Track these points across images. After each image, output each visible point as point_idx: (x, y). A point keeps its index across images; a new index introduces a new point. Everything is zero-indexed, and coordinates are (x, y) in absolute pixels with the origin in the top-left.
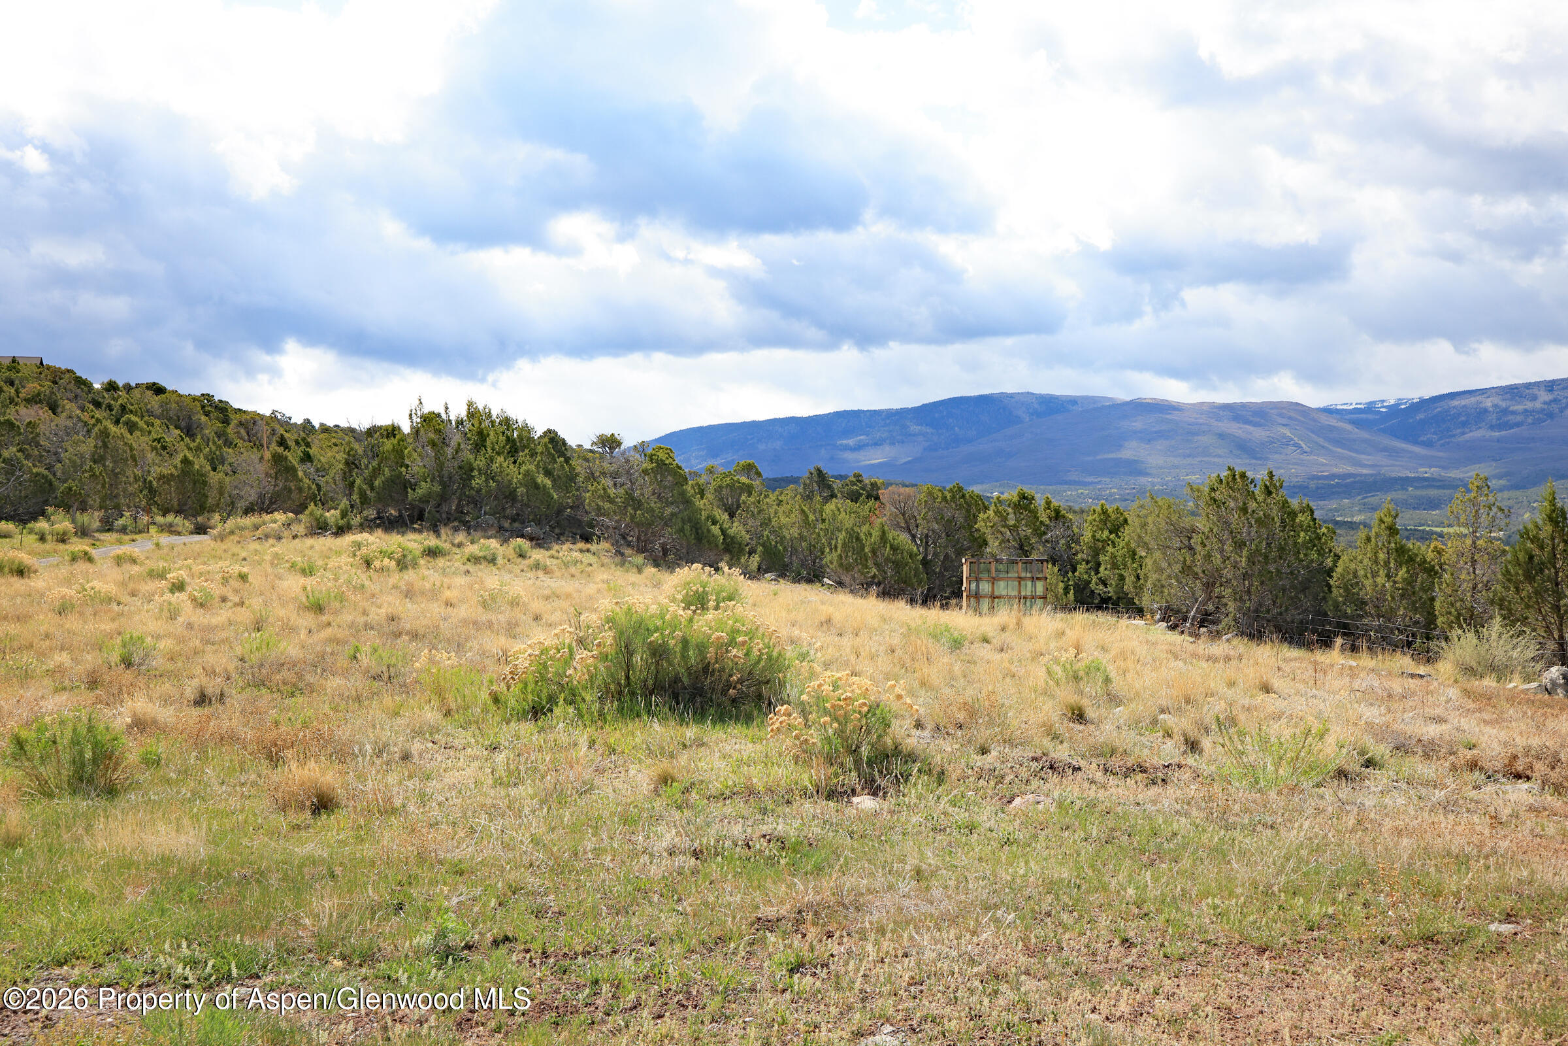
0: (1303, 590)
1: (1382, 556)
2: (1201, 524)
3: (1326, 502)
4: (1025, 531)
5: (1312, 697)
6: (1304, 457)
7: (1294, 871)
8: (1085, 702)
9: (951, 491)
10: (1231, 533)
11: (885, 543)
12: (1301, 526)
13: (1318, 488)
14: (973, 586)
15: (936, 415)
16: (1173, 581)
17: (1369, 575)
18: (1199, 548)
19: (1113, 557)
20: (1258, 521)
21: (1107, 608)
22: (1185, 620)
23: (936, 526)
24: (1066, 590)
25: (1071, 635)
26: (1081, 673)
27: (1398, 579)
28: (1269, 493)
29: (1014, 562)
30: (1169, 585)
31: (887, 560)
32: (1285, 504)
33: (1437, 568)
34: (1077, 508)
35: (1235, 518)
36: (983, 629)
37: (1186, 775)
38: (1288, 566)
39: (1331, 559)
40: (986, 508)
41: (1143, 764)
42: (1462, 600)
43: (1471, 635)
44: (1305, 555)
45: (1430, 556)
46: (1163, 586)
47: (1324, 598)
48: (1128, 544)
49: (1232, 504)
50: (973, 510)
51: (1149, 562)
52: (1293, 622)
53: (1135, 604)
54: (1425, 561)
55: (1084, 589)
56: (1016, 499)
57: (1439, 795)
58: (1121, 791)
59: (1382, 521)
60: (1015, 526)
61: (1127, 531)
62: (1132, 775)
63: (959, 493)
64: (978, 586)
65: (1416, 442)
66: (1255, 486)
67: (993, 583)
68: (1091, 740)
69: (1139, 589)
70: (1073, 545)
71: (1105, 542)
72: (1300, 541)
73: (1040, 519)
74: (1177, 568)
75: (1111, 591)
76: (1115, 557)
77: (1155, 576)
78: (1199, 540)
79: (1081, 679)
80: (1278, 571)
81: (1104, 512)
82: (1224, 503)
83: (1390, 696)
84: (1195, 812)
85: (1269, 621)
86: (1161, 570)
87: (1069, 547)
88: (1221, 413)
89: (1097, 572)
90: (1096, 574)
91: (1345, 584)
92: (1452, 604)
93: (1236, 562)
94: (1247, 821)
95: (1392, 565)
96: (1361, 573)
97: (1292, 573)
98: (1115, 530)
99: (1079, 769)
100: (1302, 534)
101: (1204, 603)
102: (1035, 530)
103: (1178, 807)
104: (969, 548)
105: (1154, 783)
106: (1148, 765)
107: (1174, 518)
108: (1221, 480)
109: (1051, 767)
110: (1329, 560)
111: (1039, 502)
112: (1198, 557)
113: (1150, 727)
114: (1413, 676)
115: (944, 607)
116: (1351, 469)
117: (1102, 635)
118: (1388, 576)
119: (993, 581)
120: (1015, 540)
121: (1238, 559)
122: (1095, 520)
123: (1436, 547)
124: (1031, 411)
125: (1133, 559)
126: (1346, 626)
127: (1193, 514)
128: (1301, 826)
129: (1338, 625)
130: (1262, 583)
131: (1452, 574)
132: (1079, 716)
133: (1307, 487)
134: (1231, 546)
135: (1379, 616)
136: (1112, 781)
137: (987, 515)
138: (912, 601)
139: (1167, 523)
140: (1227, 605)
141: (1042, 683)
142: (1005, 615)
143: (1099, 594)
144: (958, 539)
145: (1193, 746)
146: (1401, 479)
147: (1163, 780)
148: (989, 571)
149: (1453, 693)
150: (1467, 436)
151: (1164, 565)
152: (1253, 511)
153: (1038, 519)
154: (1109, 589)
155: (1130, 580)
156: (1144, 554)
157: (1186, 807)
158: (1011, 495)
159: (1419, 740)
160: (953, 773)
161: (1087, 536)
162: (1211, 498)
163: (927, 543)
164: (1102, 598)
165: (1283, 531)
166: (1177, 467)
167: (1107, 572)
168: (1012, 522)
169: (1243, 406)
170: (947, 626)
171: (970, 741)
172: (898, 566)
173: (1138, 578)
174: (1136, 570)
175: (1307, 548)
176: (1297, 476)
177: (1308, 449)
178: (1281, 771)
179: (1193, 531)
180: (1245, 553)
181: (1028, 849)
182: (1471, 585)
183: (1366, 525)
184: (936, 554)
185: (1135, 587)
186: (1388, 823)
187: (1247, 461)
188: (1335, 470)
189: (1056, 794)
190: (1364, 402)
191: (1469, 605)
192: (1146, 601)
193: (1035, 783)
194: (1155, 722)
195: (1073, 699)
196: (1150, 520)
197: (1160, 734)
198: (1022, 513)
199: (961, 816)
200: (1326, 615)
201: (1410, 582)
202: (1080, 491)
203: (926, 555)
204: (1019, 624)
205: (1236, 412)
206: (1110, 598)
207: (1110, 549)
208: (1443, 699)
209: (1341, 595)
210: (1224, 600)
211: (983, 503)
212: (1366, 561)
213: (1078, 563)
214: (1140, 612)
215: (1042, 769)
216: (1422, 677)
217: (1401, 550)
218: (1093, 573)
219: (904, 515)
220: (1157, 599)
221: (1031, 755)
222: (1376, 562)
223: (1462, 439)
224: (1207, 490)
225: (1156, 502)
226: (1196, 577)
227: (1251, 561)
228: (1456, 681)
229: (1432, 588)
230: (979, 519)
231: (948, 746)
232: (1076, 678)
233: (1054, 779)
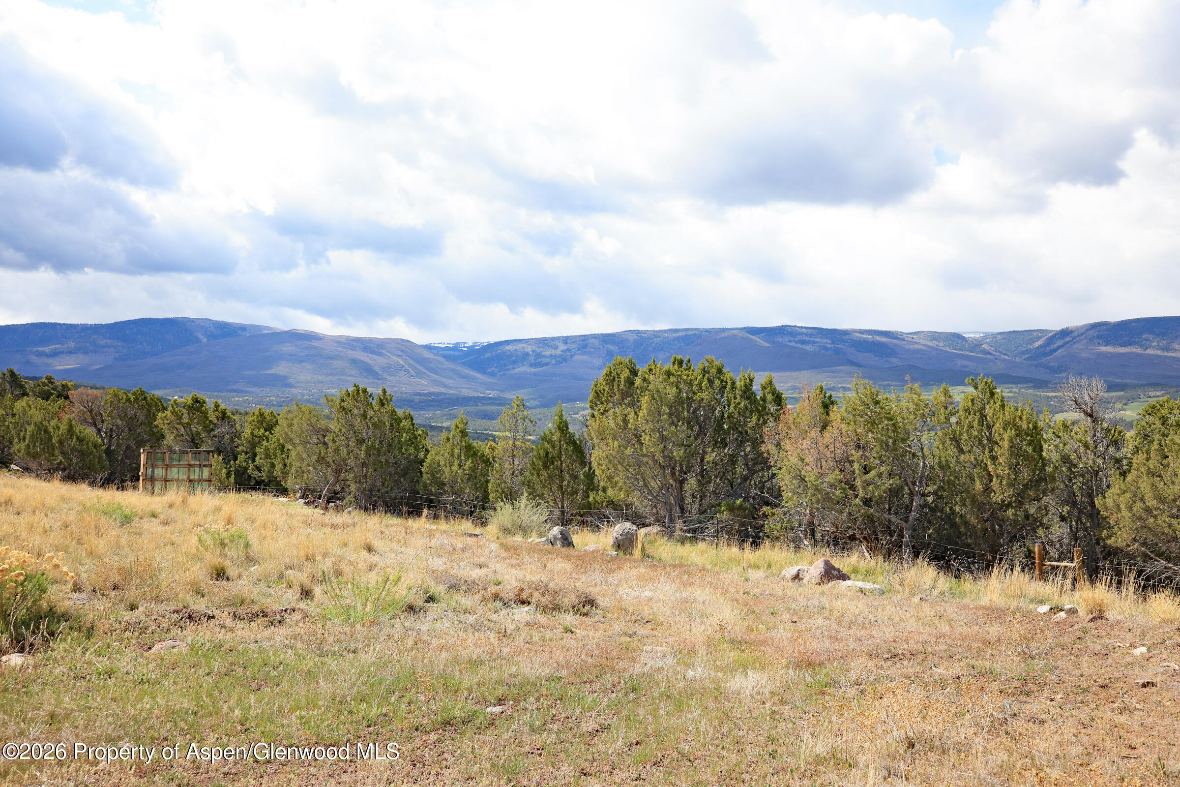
0: (404, 476)
1: (456, 451)
2: (333, 426)
3: (425, 412)
4: (197, 428)
5: (401, 553)
6: (411, 379)
7: (364, 684)
8: (227, 563)
9: (134, 394)
10: (355, 433)
11: (72, 435)
12: (404, 429)
13: (420, 402)
14: (150, 471)
15: (127, 332)
16: (311, 468)
17: (448, 465)
18: (330, 444)
19: (267, 449)
20: (374, 424)
21: (259, 489)
22: (320, 497)
23: (119, 422)
24: (228, 475)
25: (227, 509)
26: (226, 541)
27: (466, 467)
28: (383, 405)
29: (186, 453)
30: (308, 471)
31: (73, 449)
32: (393, 413)
33: (491, 460)
34: (242, 411)
35: (357, 422)
36: (153, 507)
37: (297, 616)
38: (394, 458)
39: (423, 453)
40: (165, 409)
41: (265, 610)
42: (505, 482)
43: (509, 507)
44: (406, 450)
45: (487, 451)
46: (303, 472)
47: (418, 481)
48: (278, 440)
49: (356, 412)
50: (153, 409)
51: (293, 454)
52: (396, 498)
53: (282, 485)
54: (484, 455)
55: (243, 473)
56: (190, 402)
57: (471, 619)
58: (245, 632)
59: (457, 427)
60: (188, 423)
61: (277, 429)
62: (255, 619)
63: (141, 396)
64: (153, 472)
65: (484, 373)
66: (373, 399)
67: (166, 469)
68: (226, 594)
69: (285, 474)
70: (236, 440)
71: (261, 438)
72: (402, 440)
73: (210, 419)
74: (314, 458)
75: (264, 475)
76: (268, 449)
77: (298, 464)
78: (331, 437)
79: (227, 545)
80: (387, 461)
81: (261, 414)
82: (350, 411)
83: (454, 550)
84: (299, 645)
85: (379, 497)
86: (302, 460)
87: (232, 441)
88: (355, 344)
89: (254, 461)
90: (253, 462)
91: (432, 471)
92: (499, 485)
93: (358, 454)
94: (337, 649)
95: (463, 458)
96: (442, 463)
97: (396, 463)
98: (270, 428)
99: (213, 617)
100: (404, 435)
101: (334, 485)
102: (205, 427)
103: (287, 642)
104: (148, 441)
105: (272, 623)
106: (269, 610)
107: (313, 421)
108: (349, 394)
109: (190, 617)
110: (422, 454)
111: (210, 404)
112: (330, 450)
113: (277, 580)
114: (470, 535)
115: (121, 487)
116: (443, 390)
117: (251, 510)
118: (460, 466)
119: (167, 467)
120: (188, 435)
121: (359, 453)
122: (253, 421)
123: (491, 446)
124: (208, 333)
125: (282, 451)
126: (431, 501)
127: (328, 417)
128: (374, 650)
129: (427, 500)
130: (375, 470)
131: (500, 465)
132: (220, 574)
133: (412, 401)
134: (354, 442)
135: (453, 494)
136: (240, 625)
137: (164, 415)
138: (92, 484)
139: (308, 424)
140: (349, 486)
141: (194, 550)
142: (173, 495)
143: (255, 478)
144: (139, 433)
145: (306, 594)
146: (474, 398)
147: (280, 622)
148: (163, 460)
149: (494, 546)
150: (516, 371)
151: (305, 456)
152: (371, 418)
153: (207, 418)
154: (263, 474)
155: (278, 467)
156: (291, 447)
157: (293, 641)
158: (188, 399)
159: (466, 581)
160: (102, 626)
161: (247, 433)
162: (341, 407)
163: (111, 436)
164: (256, 481)
165: (391, 432)
166: (322, 383)
167: (261, 461)
168: (185, 420)
169: (370, 340)
170: (119, 504)
171: (121, 600)
172: (82, 454)
173: (285, 465)
174: (284, 459)
175: (408, 445)
176: (406, 393)
177: (414, 374)
178: (368, 609)
179: (327, 431)
180: (364, 448)
181: (158, 686)
182: (511, 472)
183: (448, 429)
184: (118, 445)
185: (282, 473)
186: (435, 642)
187: (371, 380)
188: (432, 390)
189: (190, 639)
190: (452, 342)
191: (509, 485)
192: (290, 483)
193: (175, 631)
194: (281, 576)
195: (217, 561)
196: (295, 421)
197: (284, 586)
198: (195, 414)
199: (102, 663)
200: (418, 493)
201: (473, 469)
202: (246, 398)
203: (110, 446)
204: (184, 502)
205: (367, 345)
206: (263, 481)
207: (264, 443)
208: (488, 551)
209: (429, 479)
210: (348, 483)
211: (162, 405)
212: (446, 454)
213: (239, 453)
214: (284, 492)
215: (181, 619)
216: (477, 535)
217: (469, 447)
218: (250, 462)
219: (91, 412)
220: (299, 481)
221: (173, 608)
222: (452, 455)
223: (512, 372)
224: (338, 401)
225: (300, 408)
226: (328, 465)
227: (368, 454)
228: (498, 538)
229: (487, 474)
230: (158, 417)
231: (101, 605)
232: (223, 545)
233: (190, 626)
